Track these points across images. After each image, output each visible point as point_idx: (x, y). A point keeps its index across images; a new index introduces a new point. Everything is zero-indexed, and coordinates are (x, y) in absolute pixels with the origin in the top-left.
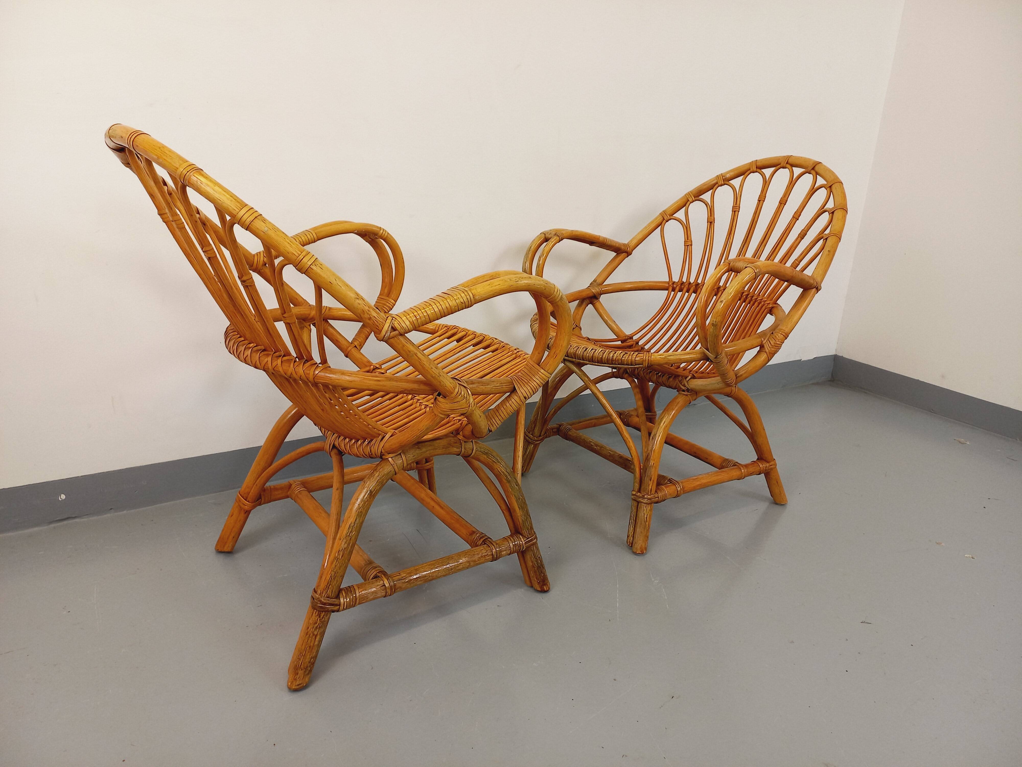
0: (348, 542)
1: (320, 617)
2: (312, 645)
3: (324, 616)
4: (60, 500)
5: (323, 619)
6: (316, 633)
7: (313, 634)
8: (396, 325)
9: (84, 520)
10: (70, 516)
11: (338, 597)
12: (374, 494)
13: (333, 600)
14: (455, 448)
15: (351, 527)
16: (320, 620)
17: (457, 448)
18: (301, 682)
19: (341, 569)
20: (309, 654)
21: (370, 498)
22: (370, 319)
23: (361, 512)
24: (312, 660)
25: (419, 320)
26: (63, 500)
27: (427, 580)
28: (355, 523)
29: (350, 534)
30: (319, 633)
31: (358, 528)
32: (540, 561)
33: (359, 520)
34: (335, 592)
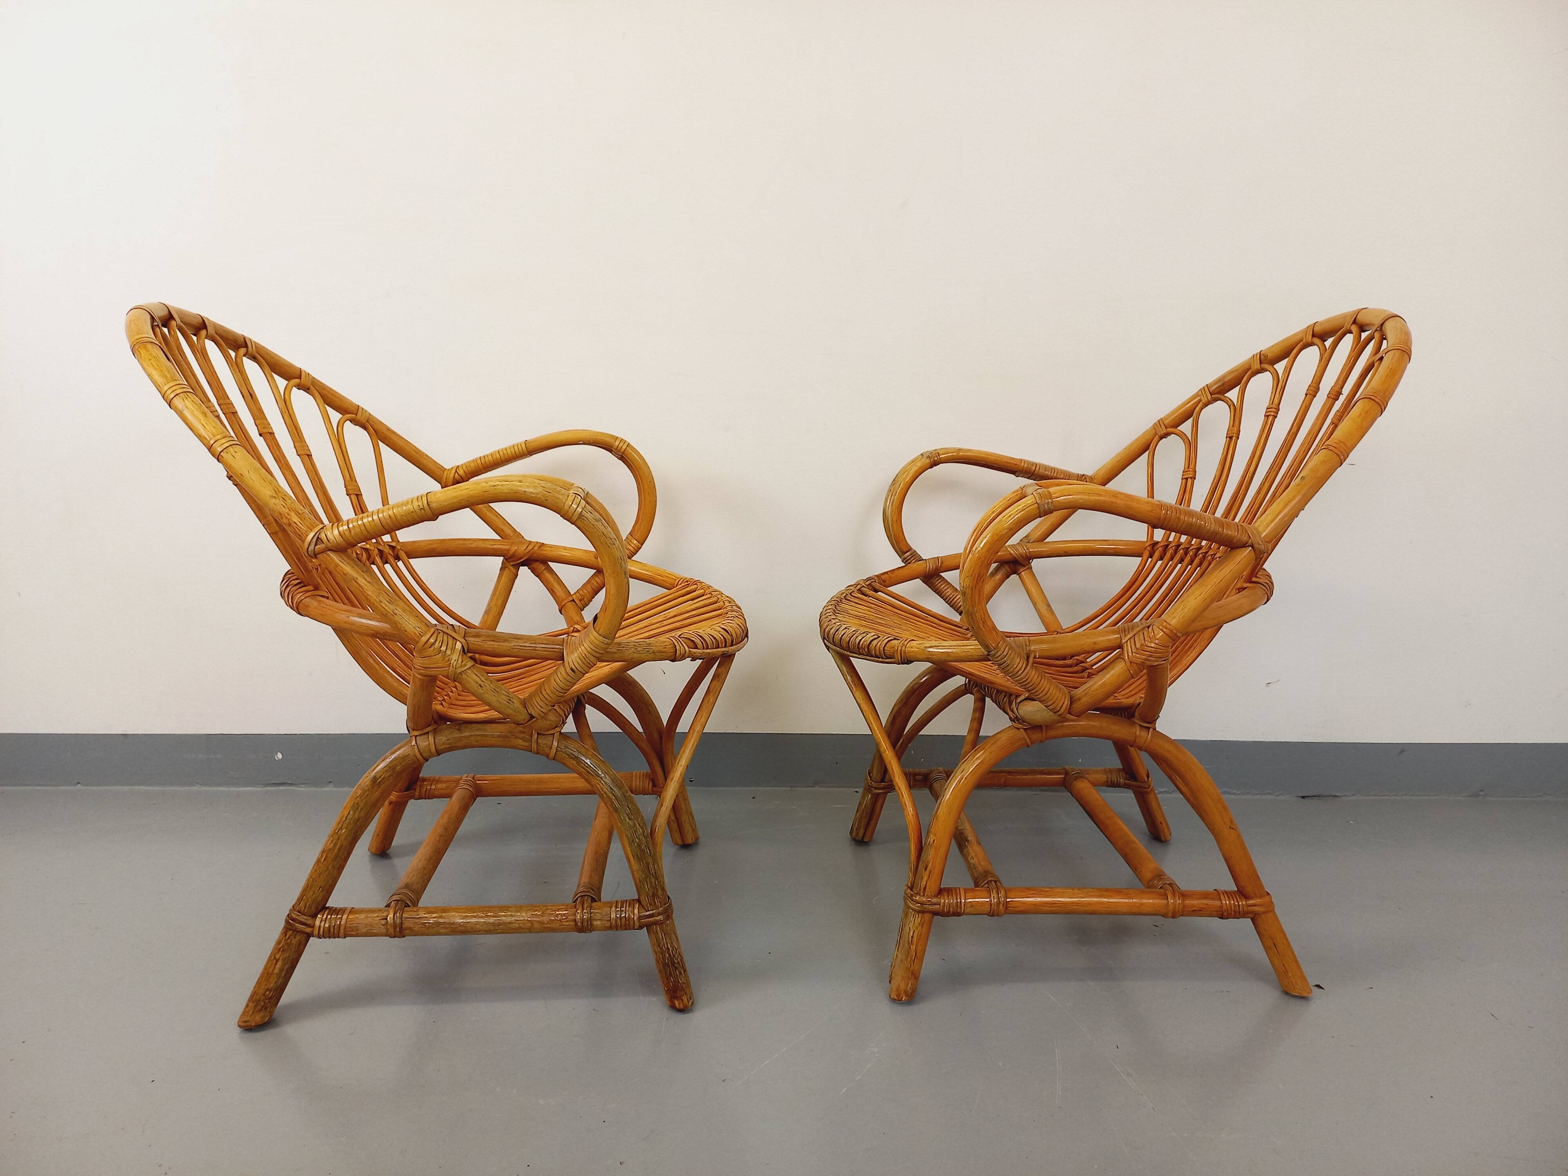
0: (334, 842)
1: (285, 936)
2: (271, 971)
3: (291, 937)
4: (277, 759)
5: (289, 940)
6: (277, 957)
7: (275, 958)
8: (323, 536)
9: (302, 789)
10: (286, 781)
11: (314, 916)
12: (380, 782)
13: (305, 917)
14: (520, 740)
15: (342, 822)
16: (285, 940)
17: (524, 740)
18: (248, 1019)
19: (321, 876)
20: (265, 983)
21: (373, 787)
22: (290, 525)
23: (357, 804)
24: (268, 993)
25: (352, 531)
26: (279, 760)
27: (457, 930)
28: (347, 817)
29: (337, 831)
30: (281, 958)
31: (348, 825)
32: (670, 955)
33: (354, 814)
34: (311, 907)
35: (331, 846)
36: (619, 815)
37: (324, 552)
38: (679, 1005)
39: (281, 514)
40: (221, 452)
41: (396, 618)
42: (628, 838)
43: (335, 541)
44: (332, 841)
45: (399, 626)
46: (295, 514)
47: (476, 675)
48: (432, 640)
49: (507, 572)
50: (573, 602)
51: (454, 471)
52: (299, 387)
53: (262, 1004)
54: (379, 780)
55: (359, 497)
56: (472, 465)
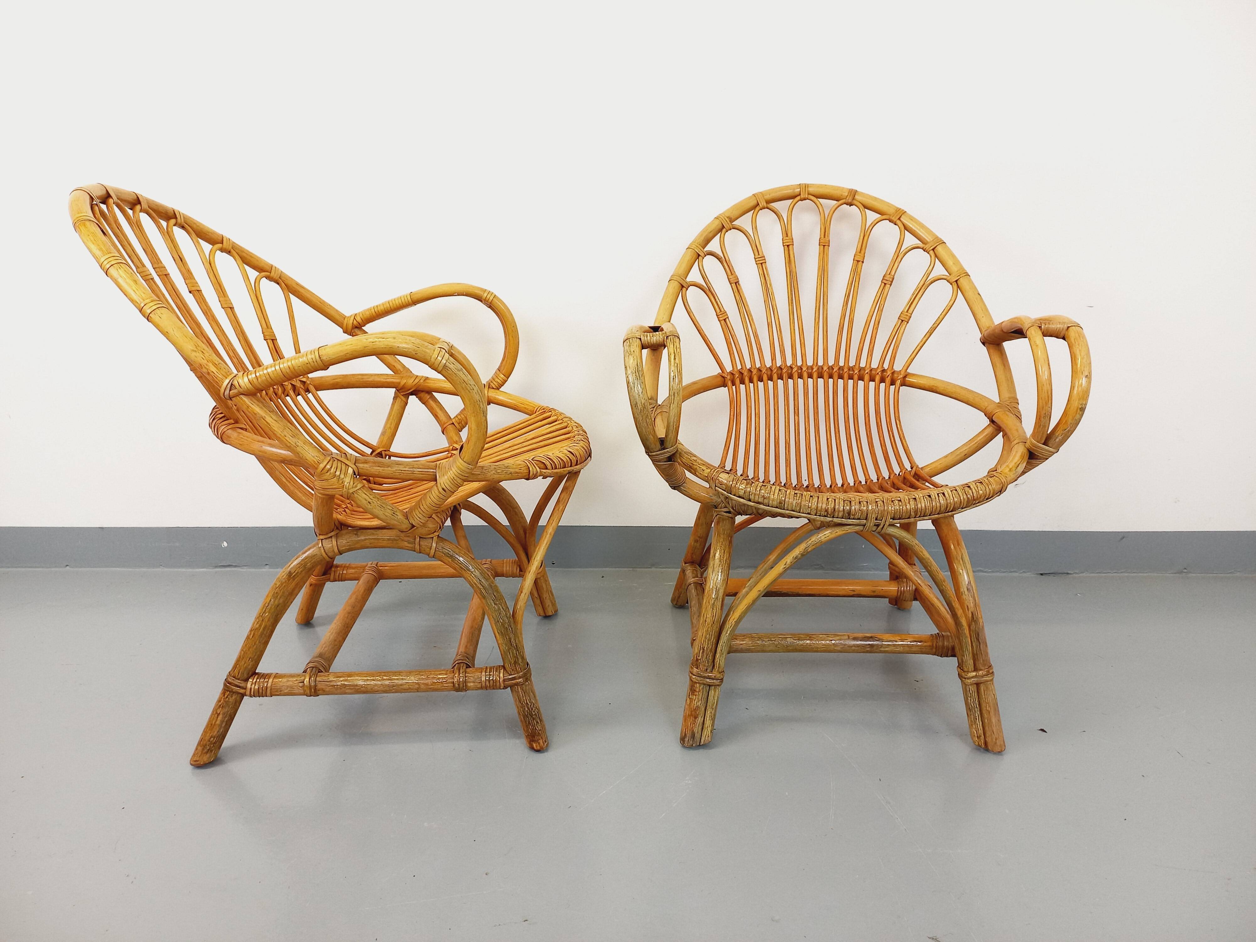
0: (259, 623)
1: (224, 696)
2: (214, 722)
3: (229, 696)
4: (223, 546)
5: (227, 699)
6: (219, 712)
7: (216, 713)
8: (235, 383)
9: (244, 570)
10: (231, 564)
11: (246, 680)
12: (294, 576)
13: (239, 681)
14: (406, 543)
15: (265, 607)
17: (409, 543)
18: (197, 759)
19: (251, 650)
20: (209, 732)
21: (289, 580)
22: (208, 373)
23: (277, 593)
24: (212, 739)
25: (259, 379)
26: (225, 547)
27: (359, 690)
28: (269, 603)
29: (261, 615)
30: (221, 712)
31: (270, 610)
32: (528, 709)
33: (274, 601)
34: (244, 673)
35: (257, 626)
36: (487, 601)
37: (237, 396)
38: (536, 746)
39: (201, 365)
40: (150, 314)
41: (298, 449)
42: (494, 619)
43: (246, 388)
44: (258, 623)
45: (301, 456)
46: (213, 364)
47: (366, 494)
48: (328, 467)
49: (398, 400)
50: (453, 425)
51: (352, 318)
52: (222, 250)
53: (208, 748)
54: (293, 575)
55: (275, 341)
56: (368, 313)
